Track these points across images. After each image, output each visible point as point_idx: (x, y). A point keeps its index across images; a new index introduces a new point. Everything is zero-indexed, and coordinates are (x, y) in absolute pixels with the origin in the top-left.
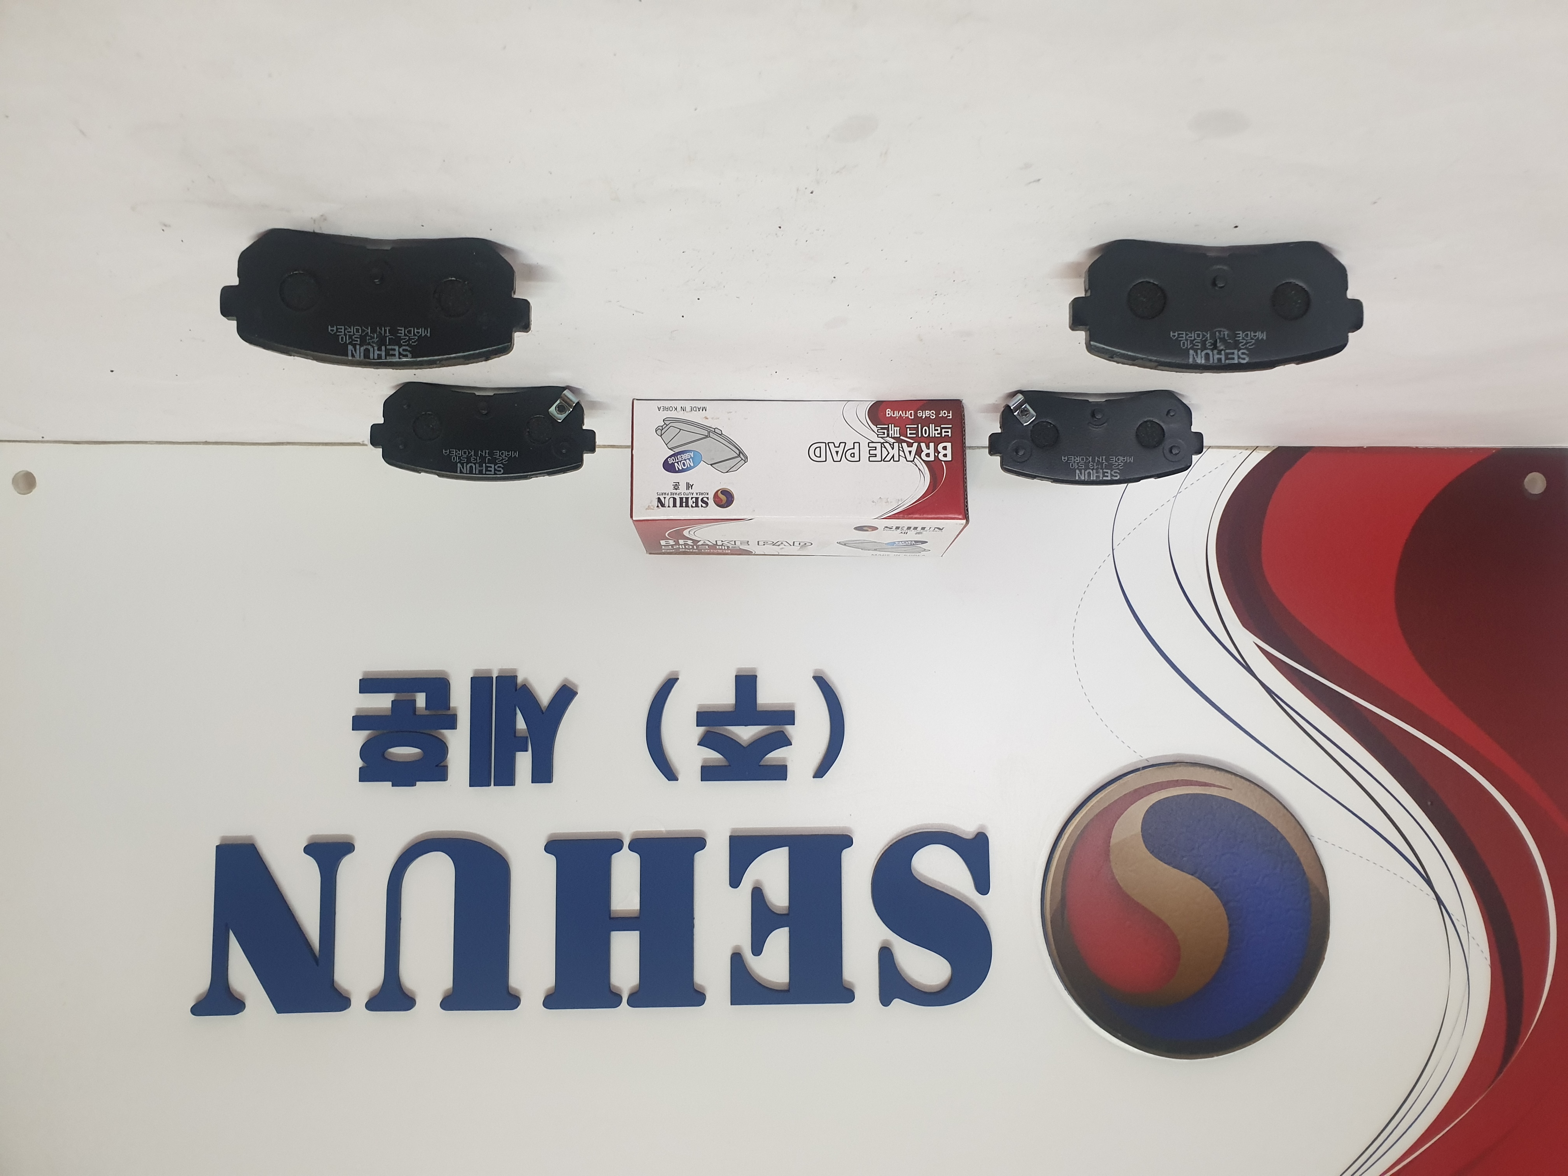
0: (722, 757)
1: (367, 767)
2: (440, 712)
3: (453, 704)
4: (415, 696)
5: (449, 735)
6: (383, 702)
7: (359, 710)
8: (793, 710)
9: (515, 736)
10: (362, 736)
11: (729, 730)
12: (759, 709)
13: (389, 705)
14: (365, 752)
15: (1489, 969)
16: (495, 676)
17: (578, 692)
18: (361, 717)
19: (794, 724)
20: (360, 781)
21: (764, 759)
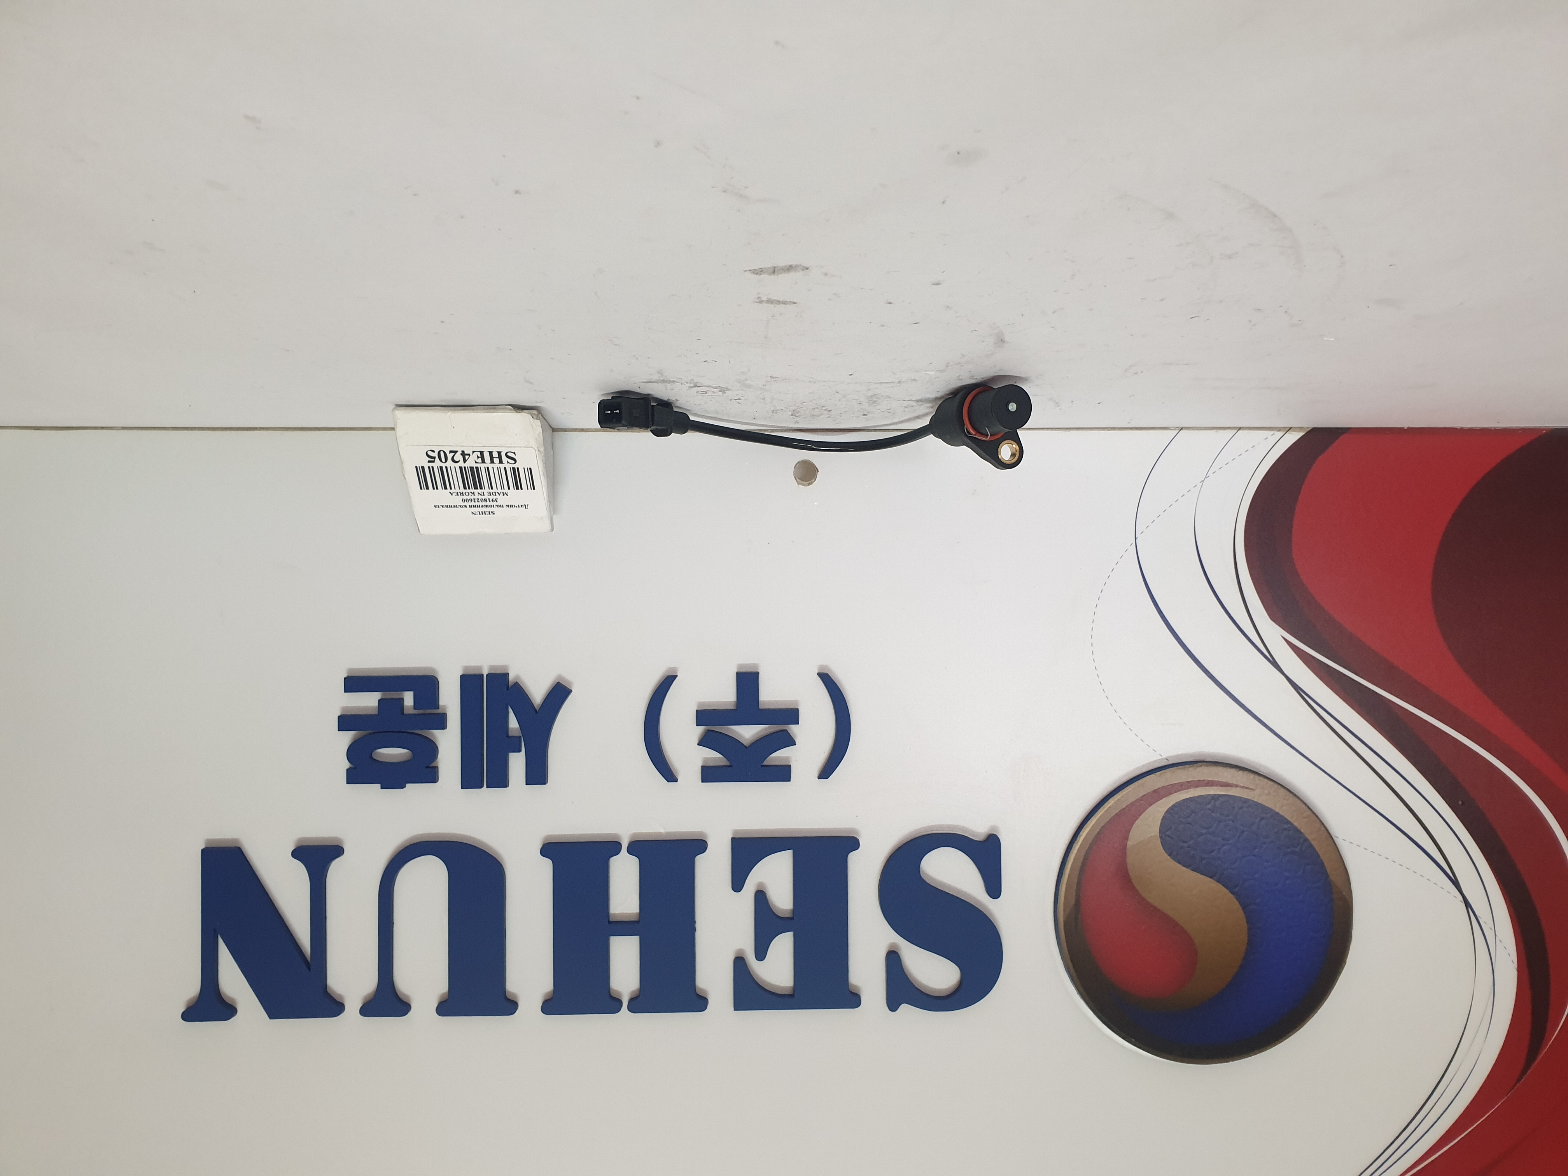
0: (723, 757)
1: (354, 768)
2: (428, 711)
3: (442, 702)
4: (402, 695)
5: (437, 735)
6: (369, 701)
7: (344, 709)
8: (796, 707)
9: (508, 736)
10: (348, 737)
11: (727, 729)
13: (375, 705)
14: (352, 753)
15: (1516, 973)
16: (485, 673)
17: (573, 690)
18: (346, 715)
19: (797, 723)
20: (348, 783)
21: (767, 759)
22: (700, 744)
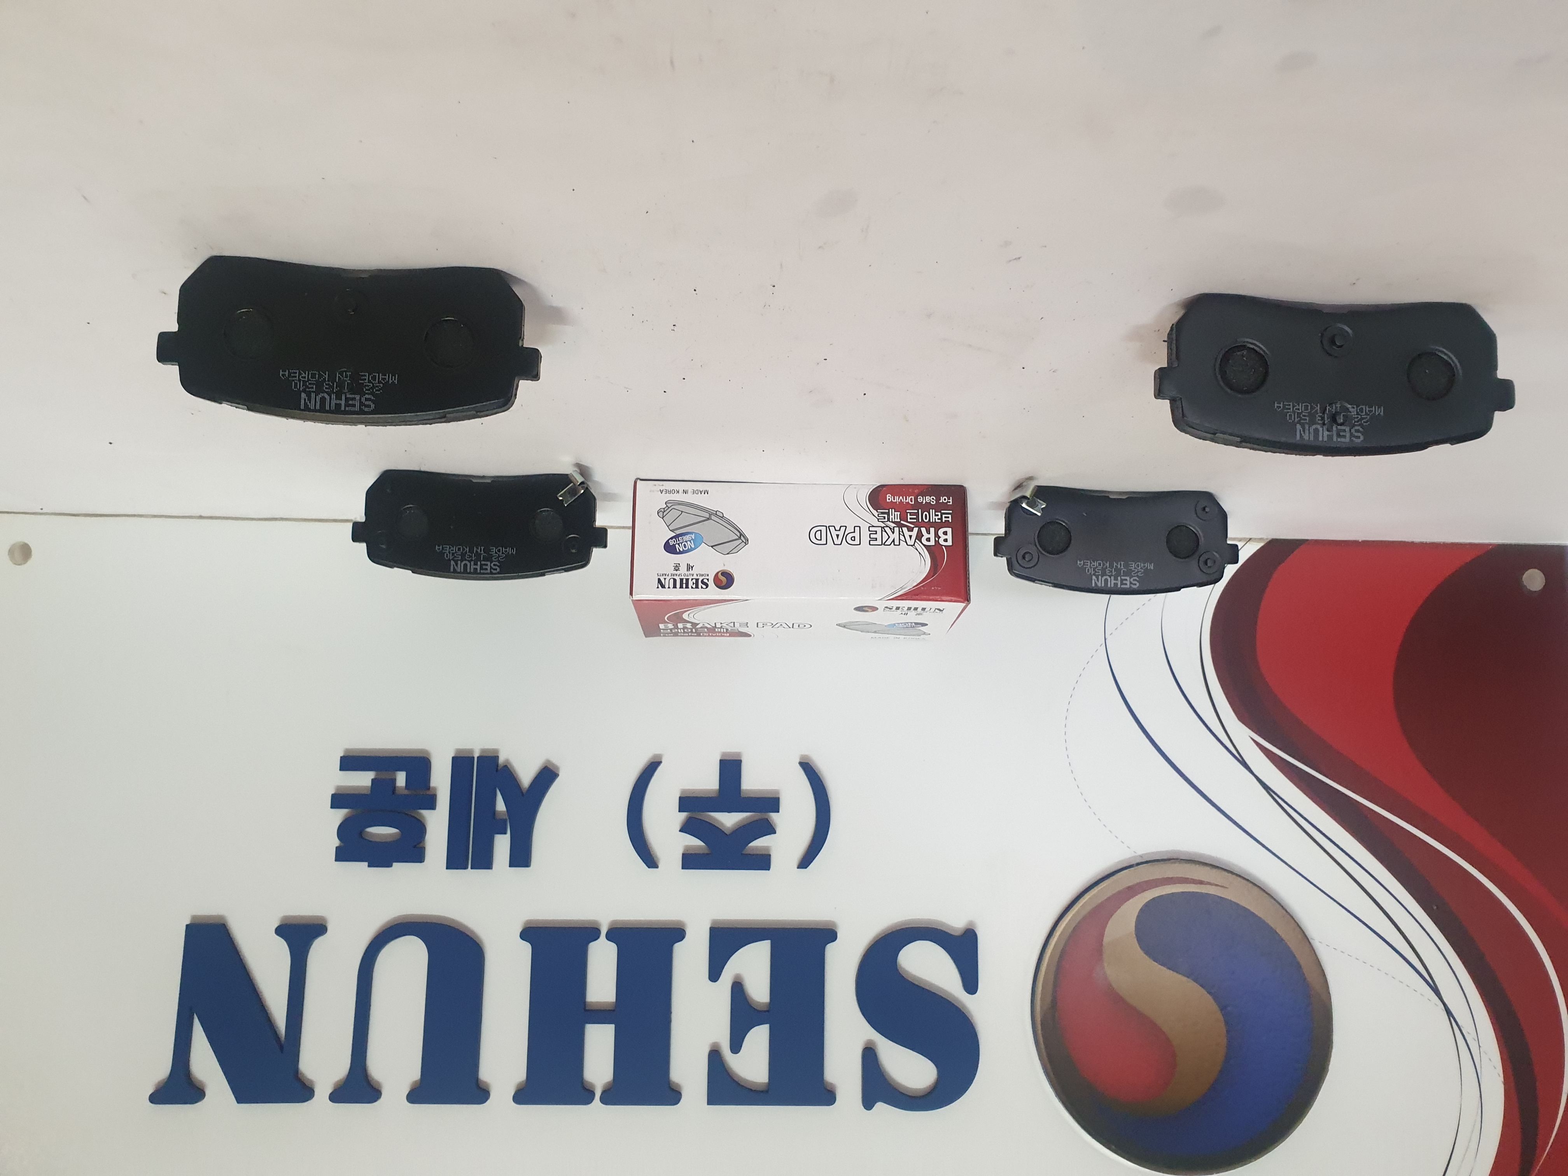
0: (704, 844)
3: (433, 783)
5: (426, 815)
6: (363, 780)
8: (777, 796)
11: (712, 816)
12: (743, 795)
13: (369, 783)
14: (342, 831)
16: (476, 755)
17: (560, 774)
18: (340, 795)
19: (778, 812)
20: (336, 860)
21: (747, 847)
22: (682, 830)
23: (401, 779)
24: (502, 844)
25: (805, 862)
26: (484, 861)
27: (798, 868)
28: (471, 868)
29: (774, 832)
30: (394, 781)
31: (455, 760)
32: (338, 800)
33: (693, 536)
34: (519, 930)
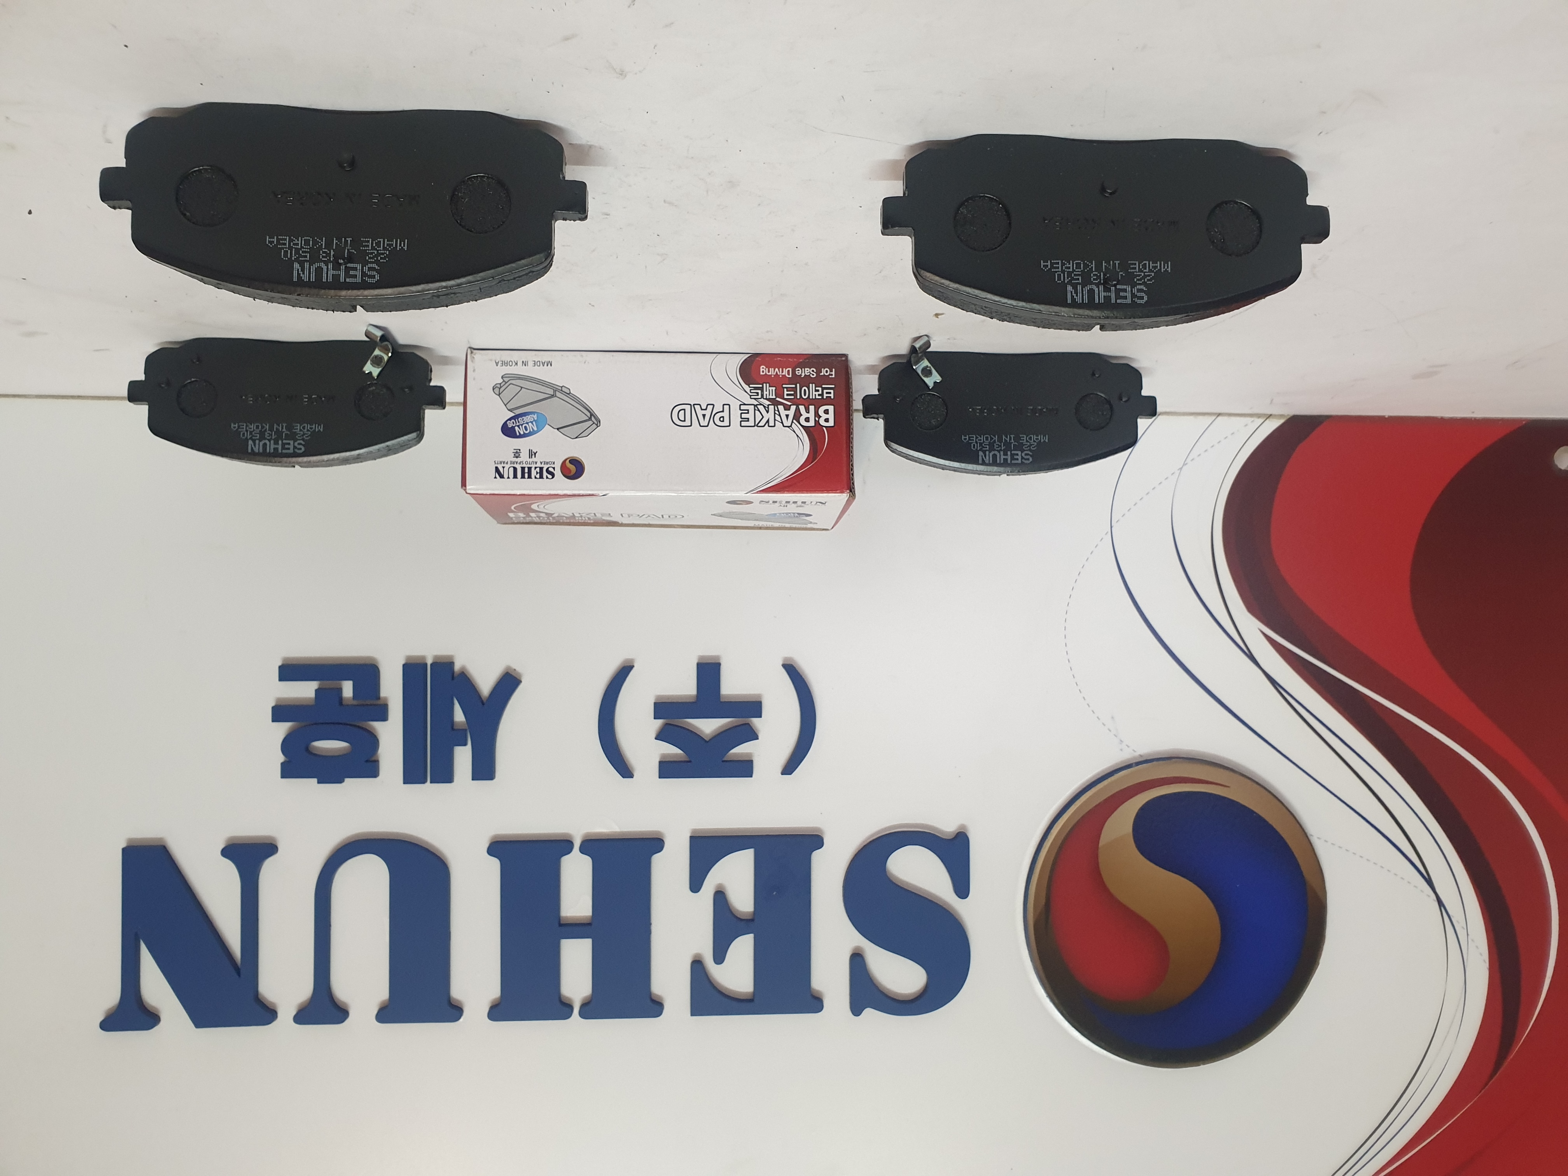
0: (681, 752)
1: (288, 761)
2: (368, 702)
3: (383, 693)
4: (341, 685)
5: (378, 727)
6: (305, 690)
7: (278, 700)
8: (759, 700)
9: (453, 729)
10: (282, 729)
11: (687, 722)
12: (722, 700)
13: (312, 695)
14: (287, 746)
16: (429, 662)
17: (523, 680)
18: (280, 706)
19: (761, 717)
20: (282, 777)
21: (728, 754)
22: (658, 738)
23: (348, 689)
24: (463, 757)
25: (790, 768)
26: (444, 775)
27: (782, 774)
28: (431, 783)
29: (756, 737)
30: (340, 690)
31: (406, 667)
32: (280, 712)
33: (535, 417)
34: (486, 845)
